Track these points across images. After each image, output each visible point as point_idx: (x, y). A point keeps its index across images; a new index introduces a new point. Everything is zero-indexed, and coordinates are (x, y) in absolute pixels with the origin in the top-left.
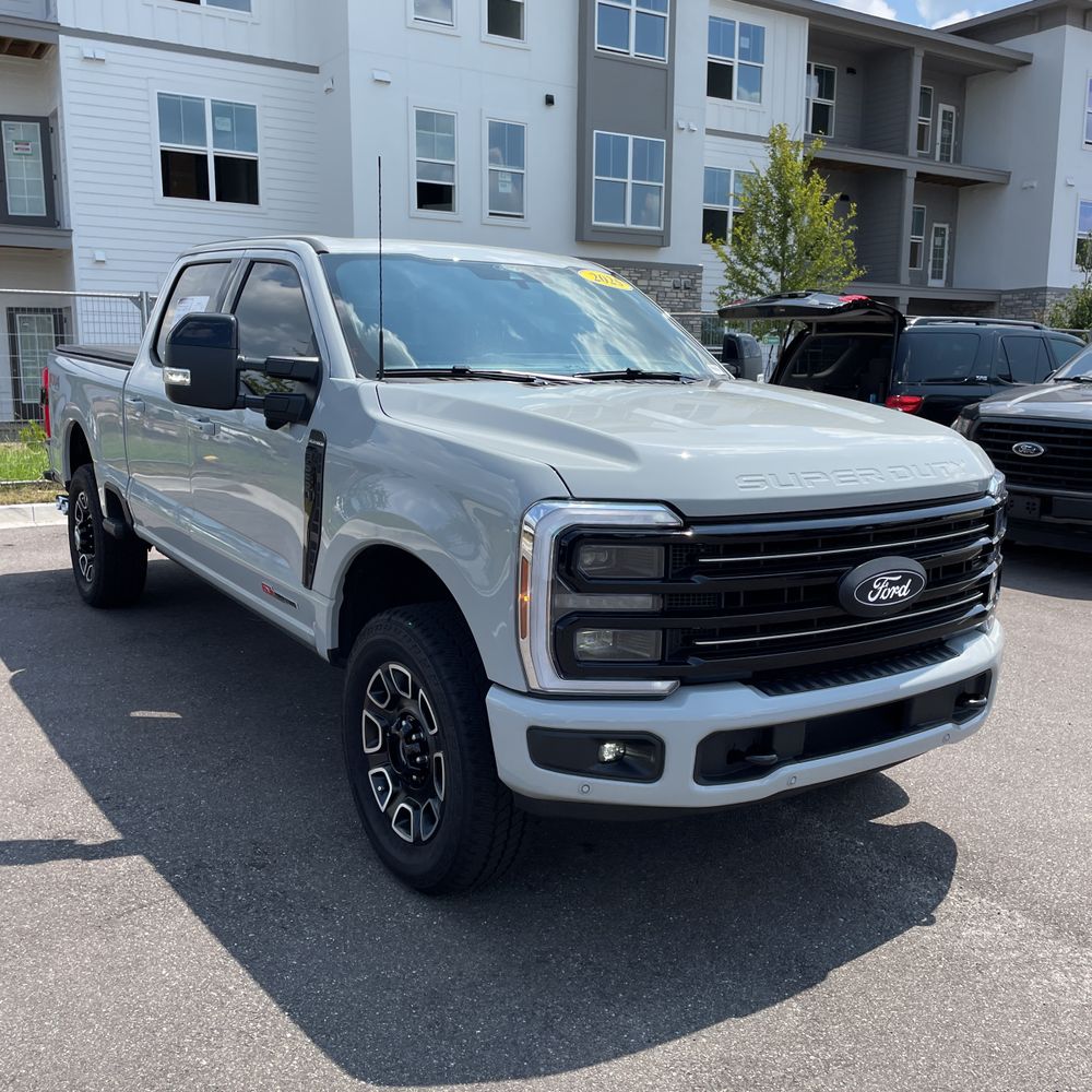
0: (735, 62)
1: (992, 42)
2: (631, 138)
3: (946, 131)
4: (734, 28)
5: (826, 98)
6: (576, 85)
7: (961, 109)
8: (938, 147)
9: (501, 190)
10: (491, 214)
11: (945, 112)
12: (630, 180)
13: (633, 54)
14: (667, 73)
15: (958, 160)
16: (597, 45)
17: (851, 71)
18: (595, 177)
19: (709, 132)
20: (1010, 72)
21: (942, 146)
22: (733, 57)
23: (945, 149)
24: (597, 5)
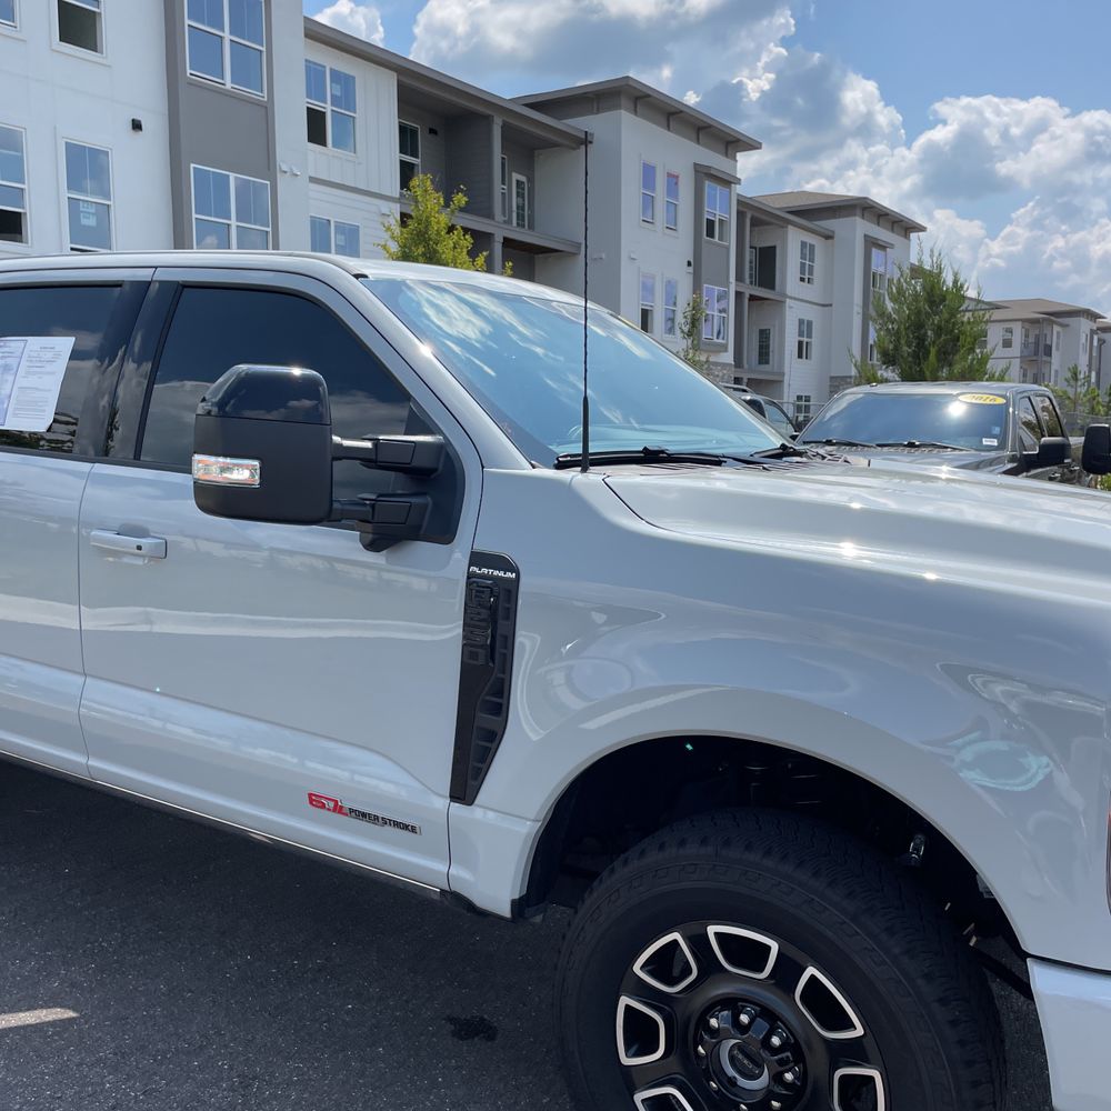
0: (328, 108)
1: (559, 118)
2: (232, 176)
3: (521, 200)
4: (324, 72)
5: (412, 155)
6: (167, 113)
7: (531, 180)
8: (514, 215)
9: (84, 221)
10: (72, 249)
11: (518, 181)
12: (234, 223)
13: (229, 86)
14: (266, 110)
15: (531, 227)
16: (189, 71)
17: (432, 131)
18: (194, 216)
19: (313, 180)
20: (574, 149)
21: (518, 214)
22: (326, 103)
23: (520, 217)
24: (186, 27)
